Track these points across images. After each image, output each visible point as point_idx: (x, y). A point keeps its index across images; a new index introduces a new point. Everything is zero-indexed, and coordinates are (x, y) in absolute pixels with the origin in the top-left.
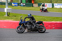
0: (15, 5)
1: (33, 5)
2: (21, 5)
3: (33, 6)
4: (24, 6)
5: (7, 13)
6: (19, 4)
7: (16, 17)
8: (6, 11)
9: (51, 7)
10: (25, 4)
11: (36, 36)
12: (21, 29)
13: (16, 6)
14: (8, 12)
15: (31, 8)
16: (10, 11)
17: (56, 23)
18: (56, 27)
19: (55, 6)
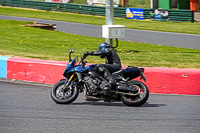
0: (135, 17)
1: (193, 16)
2: (153, 17)
3: (193, 21)
4: (166, 18)
5: (111, 40)
6: (147, 14)
7: (138, 54)
8: (105, 34)
10: (166, 14)
12: (66, 90)
13: (138, 18)
14: (114, 36)
16: (119, 35)
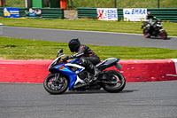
0: (11, 15)
1: (63, 13)
3: (63, 18)
7: (15, 49)
9: (117, 19)
11: (73, 102)
15: (59, 22)
17: (130, 65)
18: (130, 77)
19: (125, 16)
